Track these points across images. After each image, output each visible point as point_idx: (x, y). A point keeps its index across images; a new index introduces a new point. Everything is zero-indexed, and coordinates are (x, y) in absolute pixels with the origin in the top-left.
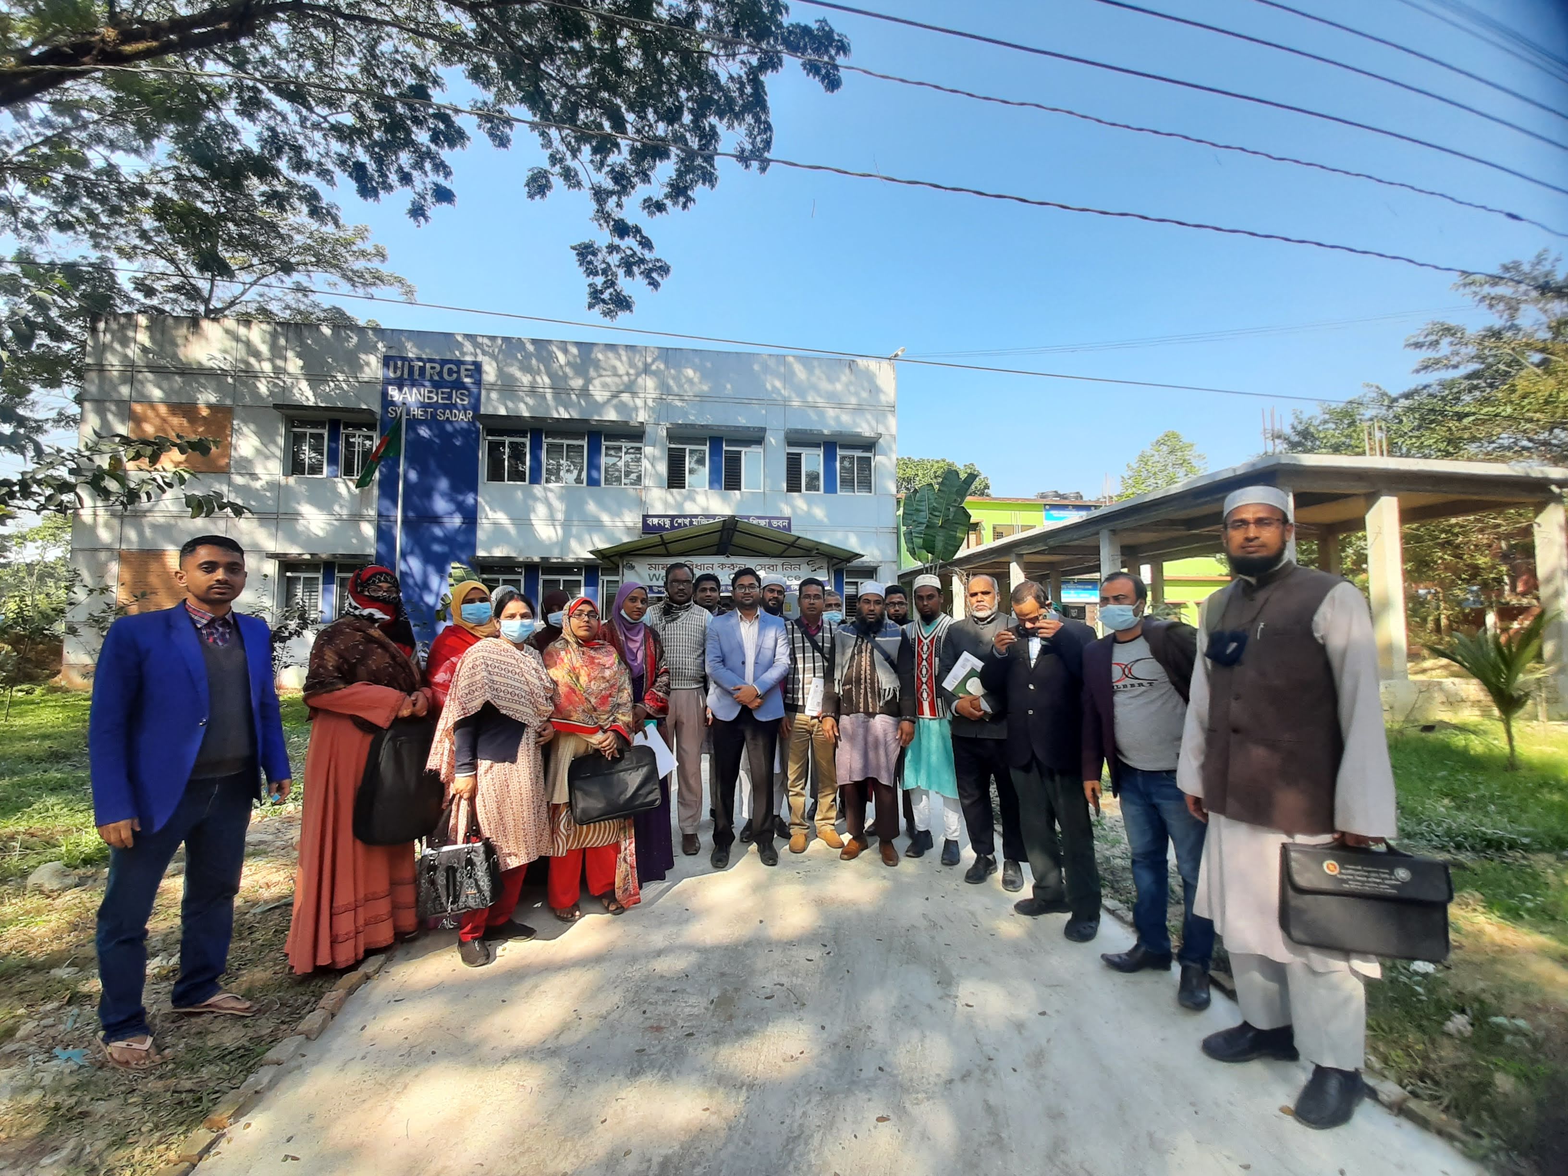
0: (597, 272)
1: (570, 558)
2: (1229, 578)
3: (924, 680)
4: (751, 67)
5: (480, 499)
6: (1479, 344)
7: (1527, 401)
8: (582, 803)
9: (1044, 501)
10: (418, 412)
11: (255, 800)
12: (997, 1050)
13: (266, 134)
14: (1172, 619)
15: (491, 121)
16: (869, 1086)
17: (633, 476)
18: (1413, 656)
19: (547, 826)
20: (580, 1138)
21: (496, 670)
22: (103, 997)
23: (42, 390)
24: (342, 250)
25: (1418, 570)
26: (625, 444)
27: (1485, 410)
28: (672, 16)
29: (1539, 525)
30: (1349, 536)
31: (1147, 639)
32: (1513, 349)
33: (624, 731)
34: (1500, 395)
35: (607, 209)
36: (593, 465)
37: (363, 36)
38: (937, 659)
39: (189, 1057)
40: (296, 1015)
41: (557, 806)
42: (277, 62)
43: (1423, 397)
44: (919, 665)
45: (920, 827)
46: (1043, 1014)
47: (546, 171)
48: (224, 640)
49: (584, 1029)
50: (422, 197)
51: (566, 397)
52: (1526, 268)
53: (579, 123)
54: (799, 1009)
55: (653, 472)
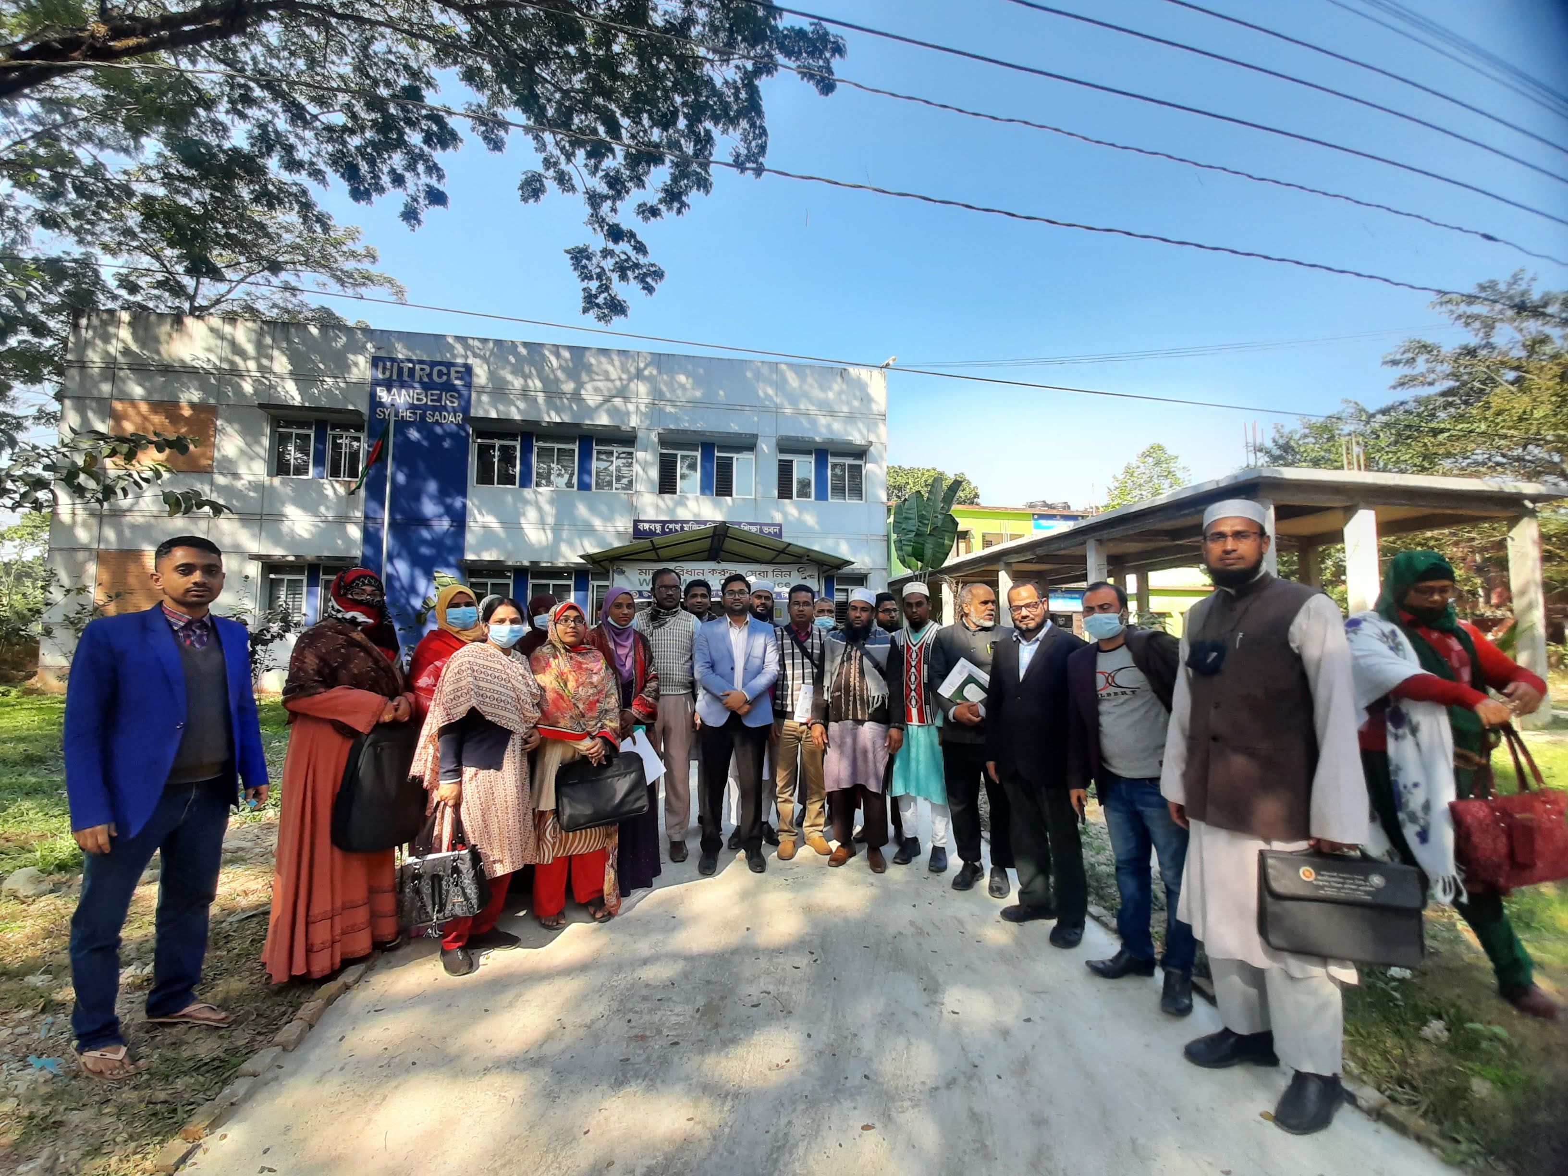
0: (592, 276)
1: (560, 563)
2: (1212, 589)
3: (913, 687)
4: (746, 72)
5: (469, 504)
6: (1455, 361)
7: (1500, 418)
8: (567, 811)
9: (1033, 511)
10: (406, 414)
11: (232, 806)
12: (982, 1057)
13: (257, 132)
14: (1157, 628)
15: (486, 125)
16: (855, 1093)
17: (625, 481)
19: (533, 834)
20: (562, 1149)
21: (482, 675)
22: (76, 1003)
23: (22, 386)
24: (332, 251)
26: (616, 449)
27: (1459, 427)
28: (667, 22)
29: (1513, 539)
30: (1328, 548)
31: (1129, 648)
32: (1488, 367)
33: (612, 737)
34: (1474, 412)
35: (601, 213)
36: (584, 469)
37: (356, 36)
38: (926, 666)
39: (163, 1068)
40: (273, 1026)
41: (542, 814)
42: (269, 61)
43: (1400, 414)
44: (908, 671)
45: (908, 834)
46: (1028, 1020)
47: (540, 175)
48: (202, 643)
49: (568, 1038)
50: (415, 200)
51: (558, 401)
52: (1502, 287)
53: (574, 127)
54: (785, 1017)
55: (645, 477)
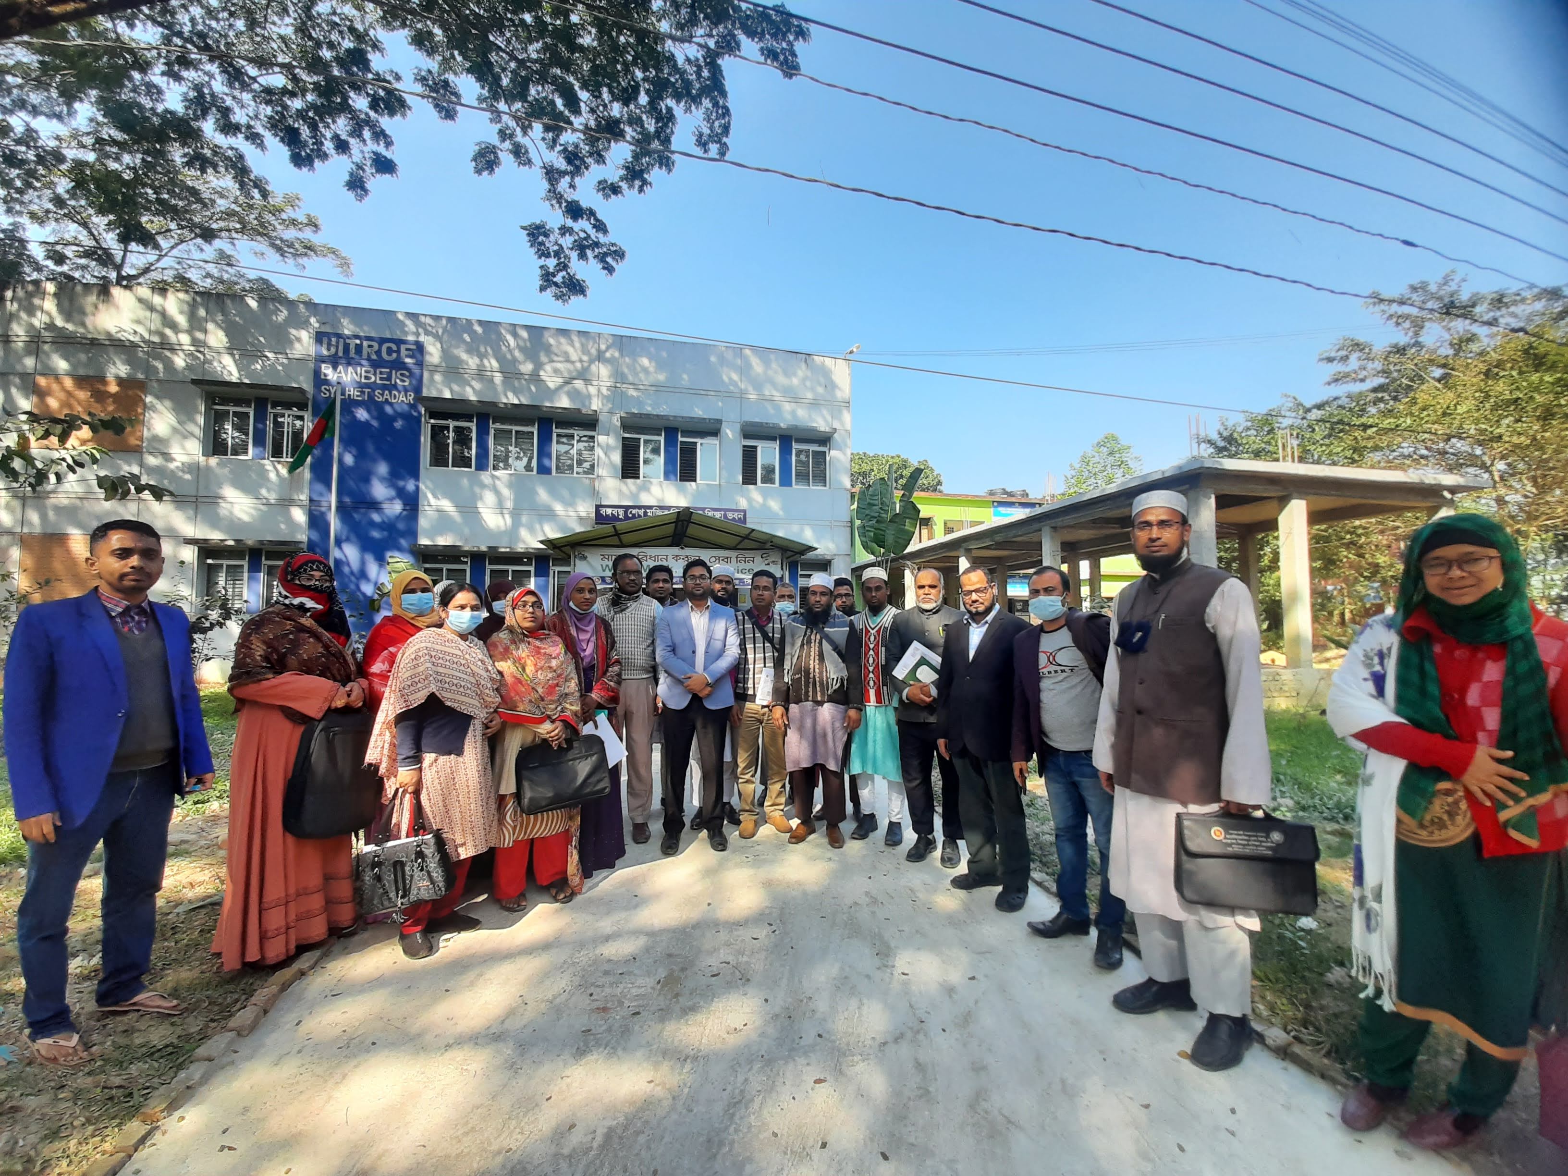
0: (549, 253)
1: (520, 548)
3: (871, 669)
4: (709, 50)
5: (422, 486)
6: (1385, 359)
7: (1425, 413)
8: (528, 794)
9: (993, 498)
10: (353, 392)
11: (177, 797)
12: (928, 1013)
13: (192, 94)
15: (437, 92)
16: (808, 1052)
17: (586, 465)
18: (1318, 647)
19: (495, 817)
20: (524, 1116)
21: (441, 661)
22: (27, 995)
24: (269, 217)
25: (1326, 567)
26: (577, 433)
27: (1387, 421)
30: (1267, 536)
31: (1070, 629)
32: (1416, 365)
33: (573, 721)
34: (1402, 407)
35: (559, 189)
36: (544, 452)
38: (883, 649)
39: (116, 1054)
40: (226, 1012)
41: (504, 797)
42: (207, 22)
43: (1333, 408)
44: (866, 655)
45: (866, 810)
46: (973, 978)
47: (494, 147)
48: (140, 629)
49: (530, 1013)
50: (360, 167)
51: (516, 383)
52: (1433, 288)
53: (530, 99)
54: (744, 985)
55: (607, 461)
